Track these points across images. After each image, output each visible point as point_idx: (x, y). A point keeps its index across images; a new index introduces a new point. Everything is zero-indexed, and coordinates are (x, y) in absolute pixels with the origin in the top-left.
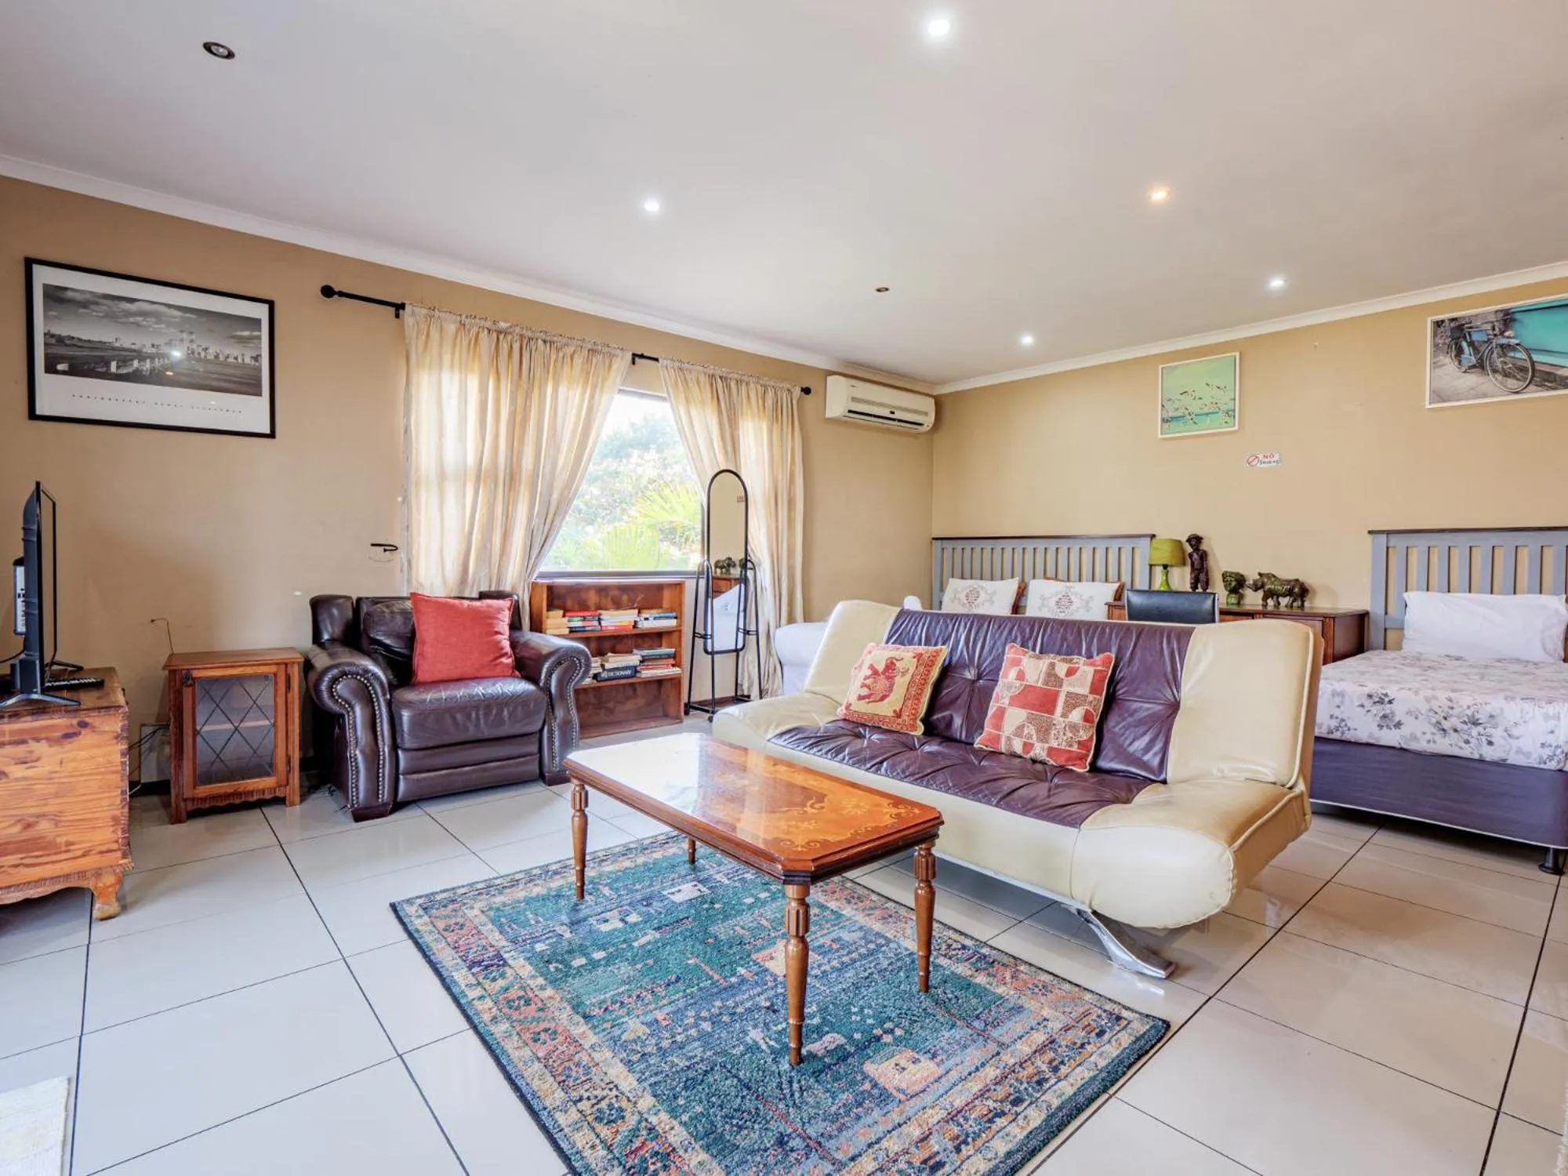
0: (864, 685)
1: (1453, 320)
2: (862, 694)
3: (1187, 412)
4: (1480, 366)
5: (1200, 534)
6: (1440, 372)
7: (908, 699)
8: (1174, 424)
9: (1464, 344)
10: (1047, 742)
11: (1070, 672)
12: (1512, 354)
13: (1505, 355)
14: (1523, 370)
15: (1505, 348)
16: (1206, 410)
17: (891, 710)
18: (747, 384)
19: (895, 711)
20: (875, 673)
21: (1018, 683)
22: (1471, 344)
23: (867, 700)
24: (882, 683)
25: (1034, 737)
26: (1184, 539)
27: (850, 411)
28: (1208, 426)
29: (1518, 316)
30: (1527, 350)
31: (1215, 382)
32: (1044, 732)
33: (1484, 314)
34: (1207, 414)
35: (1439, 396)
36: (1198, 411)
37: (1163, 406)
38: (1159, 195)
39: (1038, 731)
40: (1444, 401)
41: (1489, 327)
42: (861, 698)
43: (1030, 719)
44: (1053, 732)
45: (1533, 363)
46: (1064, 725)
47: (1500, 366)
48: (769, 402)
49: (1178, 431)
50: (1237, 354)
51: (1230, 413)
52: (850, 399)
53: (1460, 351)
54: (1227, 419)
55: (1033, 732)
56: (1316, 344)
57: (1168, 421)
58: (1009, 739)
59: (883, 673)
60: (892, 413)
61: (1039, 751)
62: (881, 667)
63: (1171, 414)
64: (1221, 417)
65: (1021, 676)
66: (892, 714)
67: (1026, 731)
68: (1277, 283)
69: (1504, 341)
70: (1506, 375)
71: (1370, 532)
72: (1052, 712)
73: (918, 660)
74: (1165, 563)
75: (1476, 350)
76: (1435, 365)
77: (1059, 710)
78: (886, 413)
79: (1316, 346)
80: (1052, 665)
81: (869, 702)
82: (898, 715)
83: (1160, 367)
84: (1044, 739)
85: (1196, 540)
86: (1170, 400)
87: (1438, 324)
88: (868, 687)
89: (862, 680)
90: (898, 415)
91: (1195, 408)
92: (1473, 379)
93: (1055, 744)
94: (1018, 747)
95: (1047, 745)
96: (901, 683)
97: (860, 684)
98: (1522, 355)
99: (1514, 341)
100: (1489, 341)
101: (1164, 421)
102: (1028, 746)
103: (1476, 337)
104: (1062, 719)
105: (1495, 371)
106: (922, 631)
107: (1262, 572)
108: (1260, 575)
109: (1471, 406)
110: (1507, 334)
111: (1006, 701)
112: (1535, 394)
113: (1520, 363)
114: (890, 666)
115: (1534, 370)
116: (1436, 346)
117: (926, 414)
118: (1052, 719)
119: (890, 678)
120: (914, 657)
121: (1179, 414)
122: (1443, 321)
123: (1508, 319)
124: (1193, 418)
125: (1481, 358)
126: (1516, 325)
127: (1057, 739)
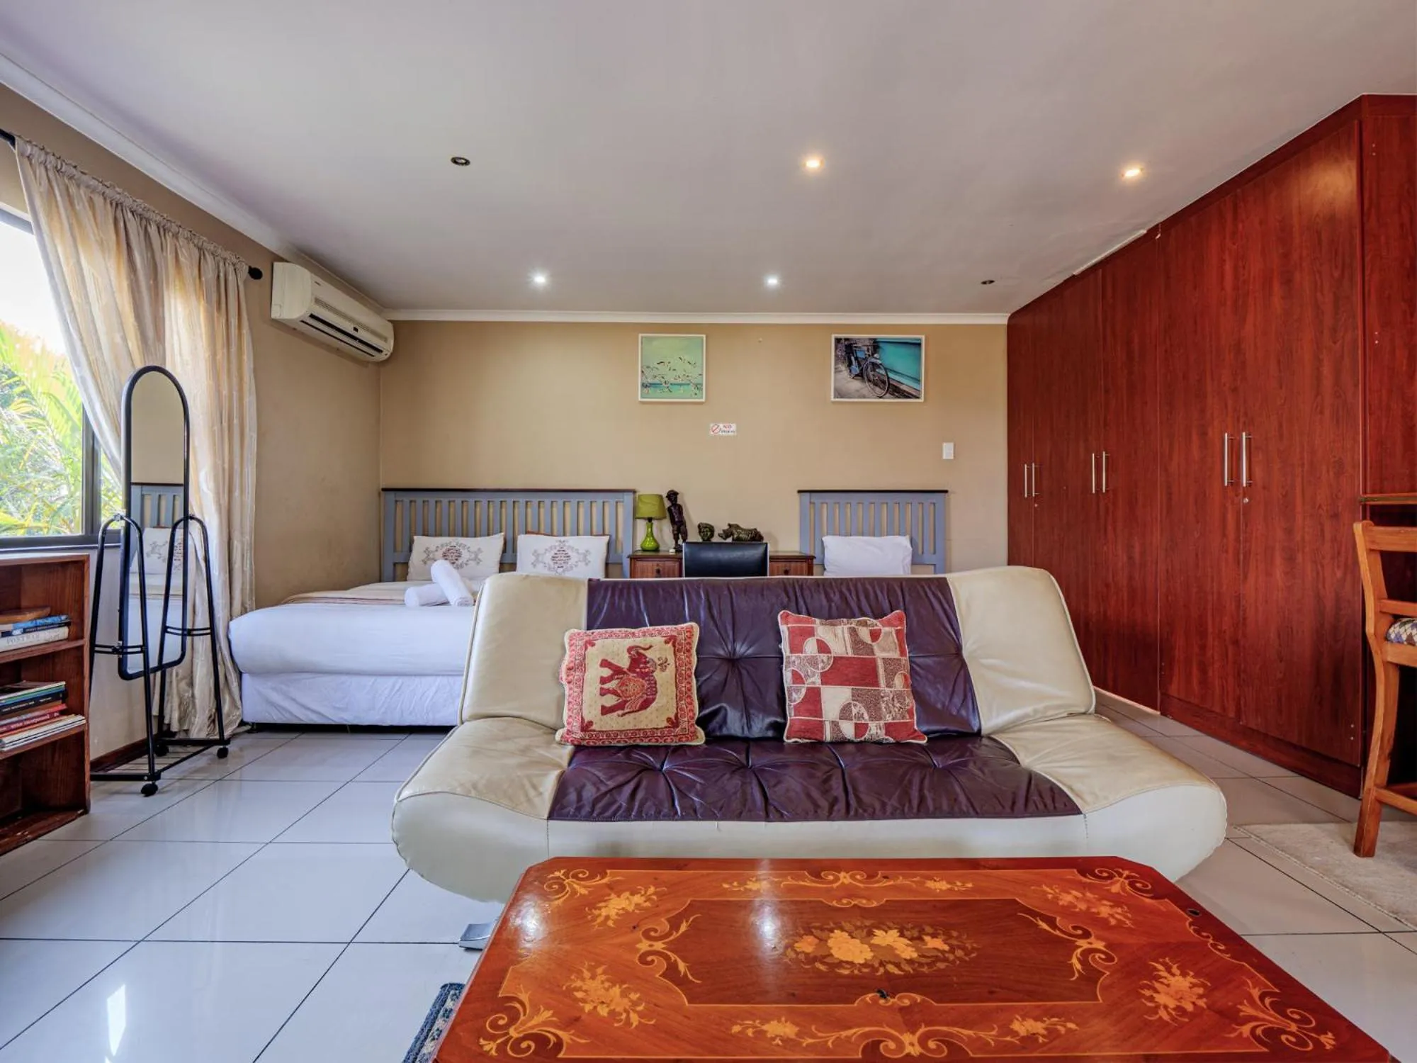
0: (603, 692)
1: (846, 339)
2: (608, 705)
3: (663, 380)
4: (860, 376)
5: (676, 490)
6: (840, 376)
7: (681, 699)
8: (651, 390)
9: (853, 358)
10: (881, 719)
11: (875, 635)
12: (877, 370)
13: (874, 370)
14: (884, 382)
15: (875, 366)
16: (679, 381)
17: (664, 718)
18: (176, 236)
19: (669, 720)
20: (617, 671)
21: (824, 657)
22: (856, 359)
23: (620, 712)
24: (635, 686)
25: (866, 716)
26: (665, 495)
27: (312, 316)
28: (680, 396)
29: (881, 345)
30: (886, 369)
31: (687, 358)
32: (874, 707)
33: (865, 339)
34: (680, 385)
35: (839, 394)
36: (672, 381)
37: (643, 372)
38: (813, 163)
39: (868, 709)
40: (842, 397)
41: (865, 348)
42: (605, 711)
43: (855, 696)
44: (883, 705)
45: (888, 378)
46: (891, 696)
47: (872, 377)
48: (209, 273)
49: (656, 397)
50: (704, 336)
51: (698, 386)
52: (314, 301)
53: (850, 364)
54: (697, 392)
55: (863, 710)
56: (761, 339)
57: (646, 386)
58: (835, 725)
59: (631, 669)
60: (356, 329)
61: (875, 730)
62: (624, 662)
63: (650, 381)
64: (692, 387)
65: (823, 648)
66: (665, 724)
67: (854, 711)
68: (773, 281)
69: (873, 360)
70: (876, 384)
71: (800, 492)
72: (876, 684)
73: (674, 646)
74: (650, 516)
75: (859, 365)
76: (837, 371)
77: (882, 681)
78: (349, 327)
79: (760, 342)
80: (853, 632)
81: (624, 715)
82: (674, 723)
83: (640, 335)
84: (876, 716)
85: (673, 496)
86: (648, 367)
87: (838, 341)
88: (614, 692)
89: (597, 686)
90: (362, 334)
91: (670, 378)
92: (856, 385)
93: (889, 719)
94: (848, 730)
95: (882, 723)
96: (665, 678)
97: (597, 692)
98: (883, 372)
99: (879, 362)
100: (866, 359)
101: (644, 386)
102: (860, 728)
103: (860, 355)
104: (887, 690)
105: (869, 381)
106: (638, 604)
107: (732, 523)
108: (730, 525)
109: (857, 402)
110: (875, 355)
111: (816, 680)
112: (889, 400)
113: (882, 377)
114: (638, 658)
115: (889, 384)
116: (836, 356)
117: (386, 340)
118: (880, 692)
119: (646, 675)
120: (667, 642)
121: (656, 381)
122: (841, 339)
123: (876, 346)
124: (670, 386)
125: (862, 370)
126: (880, 350)
127: (890, 712)
